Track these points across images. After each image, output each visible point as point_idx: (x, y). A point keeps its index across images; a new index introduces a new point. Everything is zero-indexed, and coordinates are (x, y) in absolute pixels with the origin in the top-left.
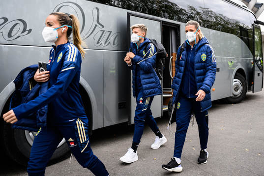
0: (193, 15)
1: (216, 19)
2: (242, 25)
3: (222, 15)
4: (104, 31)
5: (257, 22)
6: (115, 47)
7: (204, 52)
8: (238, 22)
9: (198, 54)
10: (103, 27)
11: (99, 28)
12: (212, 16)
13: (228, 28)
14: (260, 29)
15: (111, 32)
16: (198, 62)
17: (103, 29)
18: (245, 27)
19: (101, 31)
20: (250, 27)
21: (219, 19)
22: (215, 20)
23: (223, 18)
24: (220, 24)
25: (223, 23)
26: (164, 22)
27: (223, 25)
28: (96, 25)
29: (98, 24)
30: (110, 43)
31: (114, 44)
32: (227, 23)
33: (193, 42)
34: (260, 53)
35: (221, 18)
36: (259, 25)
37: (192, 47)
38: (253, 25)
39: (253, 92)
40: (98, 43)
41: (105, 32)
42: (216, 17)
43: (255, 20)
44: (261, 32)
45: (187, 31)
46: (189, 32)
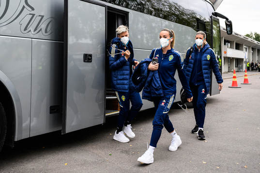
0: (144, 2)
1: (170, 8)
2: (198, 17)
3: (177, 4)
4: (33, 15)
5: (216, 14)
6: (47, 36)
7: (208, 53)
8: (194, 13)
9: (205, 55)
10: (33, 9)
11: (27, 11)
12: (166, 4)
13: (183, 19)
14: (219, 23)
15: (42, 17)
16: (205, 60)
17: (33, 12)
18: (202, 19)
19: (30, 14)
20: (208, 19)
21: (173, 9)
22: (168, 10)
23: (178, 7)
24: (174, 14)
25: (177, 13)
26: (109, 8)
27: (177, 16)
28: (24, 7)
29: (26, 6)
30: (41, 29)
31: (46, 32)
32: (183, 13)
33: (200, 46)
34: (218, 50)
35: (176, 8)
36: (218, 18)
37: (199, 50)
38: (211, 17)
39: (210, 95)
40: (25, 29)
41: (35, 16)
42: (170, 6)
43: (214, 12)
44: (219, 27)
45: (197, 38)
46: (199, 39)
